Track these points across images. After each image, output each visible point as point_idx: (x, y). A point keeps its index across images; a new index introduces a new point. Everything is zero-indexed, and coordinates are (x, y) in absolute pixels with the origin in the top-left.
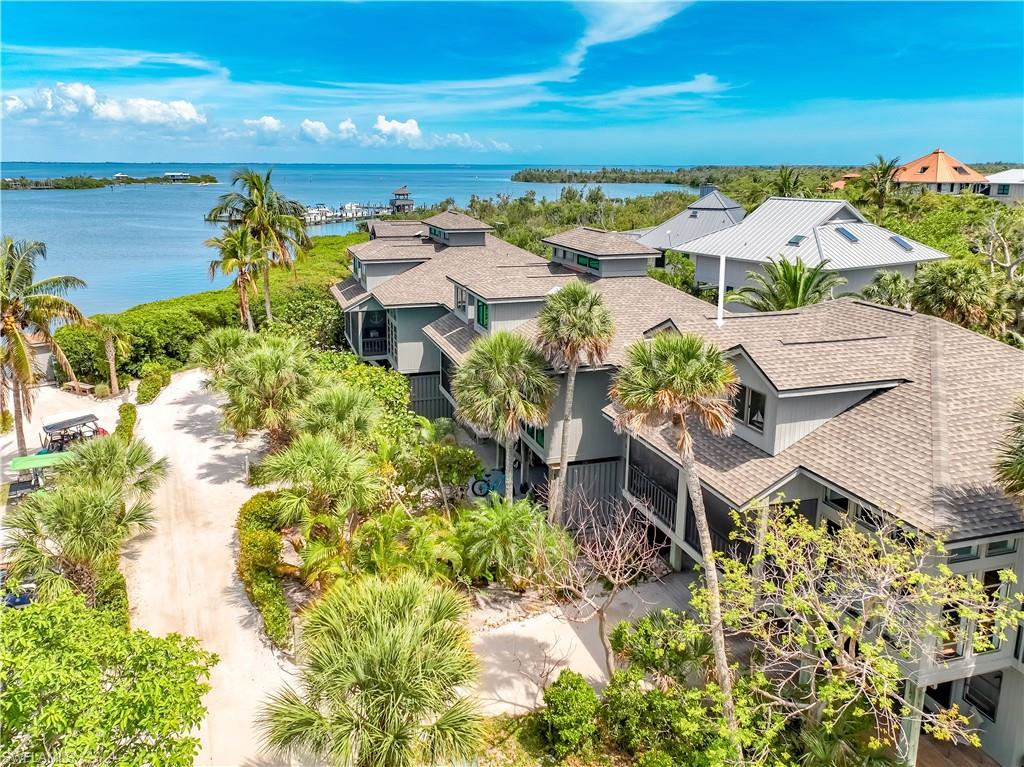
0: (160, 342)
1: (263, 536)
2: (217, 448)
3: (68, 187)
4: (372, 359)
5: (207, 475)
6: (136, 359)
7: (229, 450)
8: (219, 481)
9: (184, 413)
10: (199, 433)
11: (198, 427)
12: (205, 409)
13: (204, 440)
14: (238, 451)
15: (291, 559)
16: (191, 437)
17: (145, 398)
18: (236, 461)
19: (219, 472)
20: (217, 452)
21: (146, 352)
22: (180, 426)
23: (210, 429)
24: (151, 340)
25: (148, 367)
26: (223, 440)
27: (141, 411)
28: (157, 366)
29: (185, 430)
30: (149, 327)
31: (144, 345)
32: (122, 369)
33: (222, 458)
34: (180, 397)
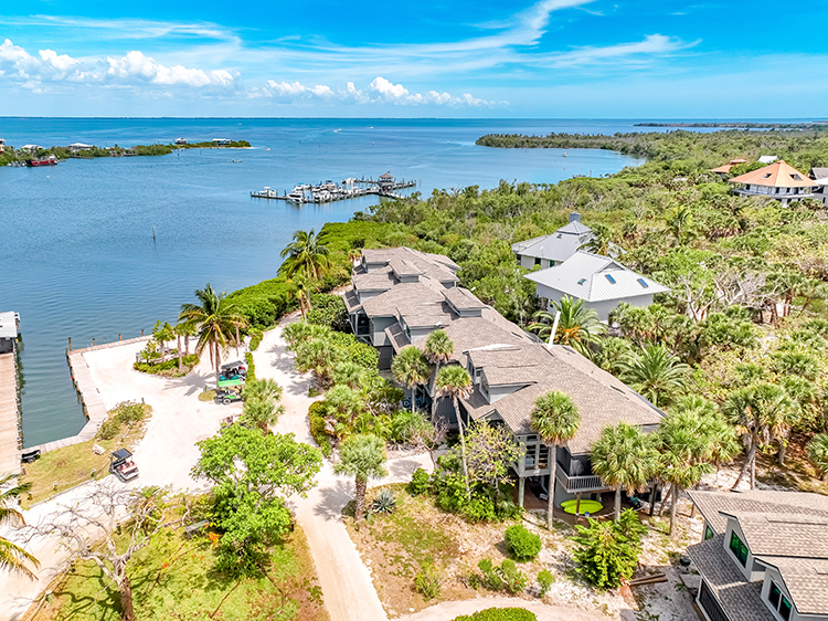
0: (256, 316)
1: (318, 419)
2: (292, 377)
3: (148, 154)
4: (362, 336)
5: (291, 391)
7: (298, 379)
8: (296, 394)
9: (274, 357)
10: (283, 369)
11: (282, 365)
12: (283, 356)
13: (286, 373)
14: (302, 380)
15: (329, 428)
16: (279, 371)
17: (254, 347)
18: (302, 385)
19: (296, 389)
20: (293, 379)
22: (273, 364)
23: (287, 367)
25: (252, 330)
26: (294, 373)
27: (253, 353)
28: (256, 329)
29: (276, 367)
32: (241, 331)
33: (295, 383)
34: (270, 348)
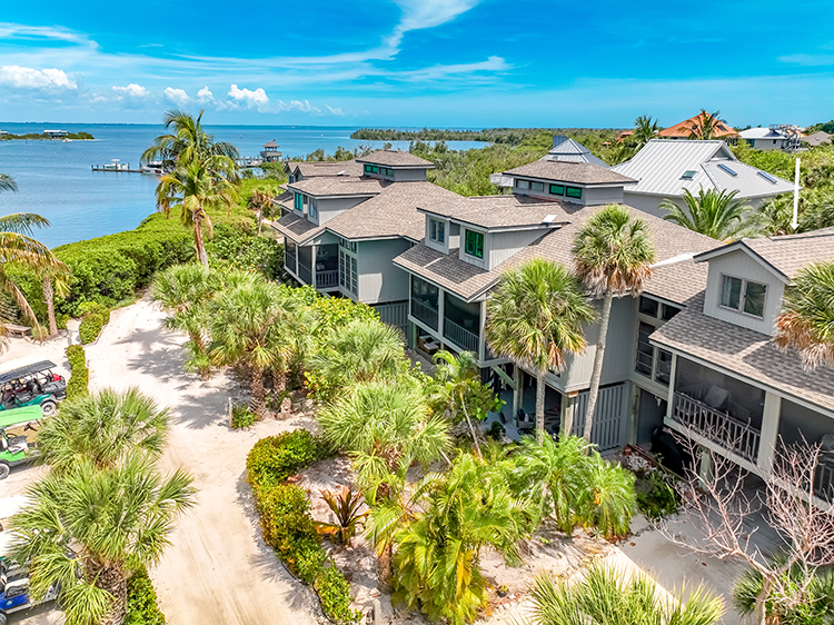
0: (94, 280)
2: (183, 388)
5: (184, 419)
6: (72, 299)
7: (196, 390)
8: (199, 425)
9: (136, 350)
10: (157, 372)
11: (160, 365)
12: (155, 347)
13: (166, 380)
14: (207, 391)
16: (150, 377)
17: (89, 337)
18: (208, 401)
19: (199, 413)
20: (184, 392)
21: (81, 291)
22: (135, 365)
23: (167, 368)
24: (86, 279)
25: (84, 306)
26: (187, 379)
27: (85, 348)
28: (94, 304)
29: (141, 369)
30: (83, 266)
31: (79, 285)
32: (59, 309)
33: (192, 399)
34: (124, 335)
